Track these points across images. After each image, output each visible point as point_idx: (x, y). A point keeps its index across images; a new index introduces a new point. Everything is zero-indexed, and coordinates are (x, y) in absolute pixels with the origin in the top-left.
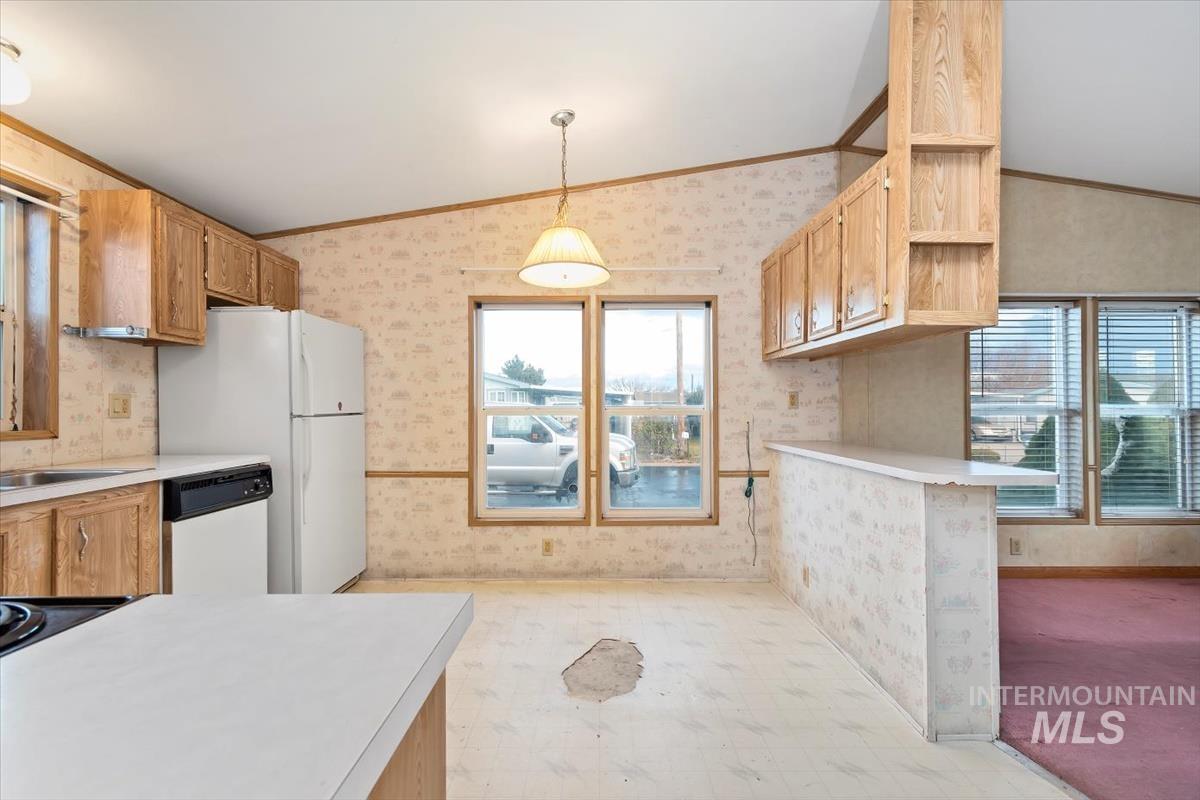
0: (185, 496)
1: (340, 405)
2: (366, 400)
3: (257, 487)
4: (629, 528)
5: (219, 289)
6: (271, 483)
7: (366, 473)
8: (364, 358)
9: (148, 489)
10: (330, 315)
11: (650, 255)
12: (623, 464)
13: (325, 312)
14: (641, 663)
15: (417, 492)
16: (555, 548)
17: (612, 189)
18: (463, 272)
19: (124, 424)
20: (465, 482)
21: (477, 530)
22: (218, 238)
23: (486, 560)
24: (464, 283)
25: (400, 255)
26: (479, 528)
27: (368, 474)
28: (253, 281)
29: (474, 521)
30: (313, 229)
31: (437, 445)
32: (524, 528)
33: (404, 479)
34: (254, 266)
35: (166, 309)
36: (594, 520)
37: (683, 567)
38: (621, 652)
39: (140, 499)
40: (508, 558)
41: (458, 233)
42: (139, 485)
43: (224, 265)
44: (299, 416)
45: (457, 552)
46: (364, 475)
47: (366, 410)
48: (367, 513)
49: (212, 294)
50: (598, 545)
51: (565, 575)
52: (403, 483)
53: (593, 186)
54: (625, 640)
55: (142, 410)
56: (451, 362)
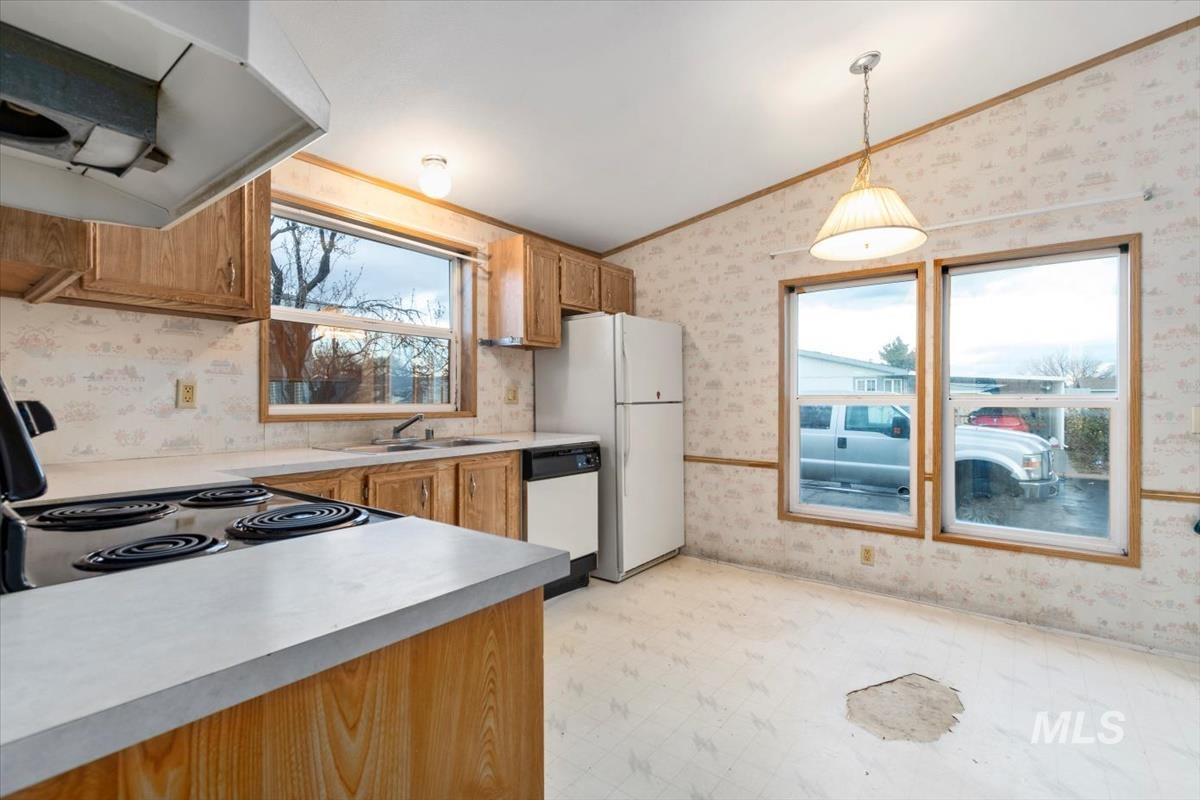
0: (535, 463)
1: (658, 394)
2: (684, 391)
3: (588, 461)
4: (980, 550)
5: (569, 302)
6: (600, 459)
7: (685, 457)
8: (683, 351)
9: (513, 455)
10: (656, 314)
11: (1019, 196)
12: (1028, 472)
13: (653, 312)
14: (957, 715)
15: (729, 479)
16: (877, 558)
17: (957, 124)
18: (773, 257)
19: (514, 408)
20: (774, 473)
21: (787, 524)
22: (568, 261)
23: (797, 557)
24: (774, 268)
25: (714, 250)
26: (790, 523)
27: (686, 458)
28: (596, 292)
29: (785, 514)
30: (644, 240)
31: (747, 435)
32: (840, 530)
33: (716, 465)
34: (596, 279)
35: (533, 322)
36: (929, 532)
37: (1070, 615)
38: (934, 695)
39: (507, 462)
40: (820, 560)
41: (769, 218)
42: (507, 452)
43: (573, 284)
44: (623, 404)
45: (766, 543)
46: (682, 458)
47: (684, 398)
48: (685, 494)
49: (565, 307)
50: (934, 564)
51: (890, 592)
52: (716, 468)
53: (931, 126)
54: (946, 682)
55: (525, 398)
56: (761, 350)
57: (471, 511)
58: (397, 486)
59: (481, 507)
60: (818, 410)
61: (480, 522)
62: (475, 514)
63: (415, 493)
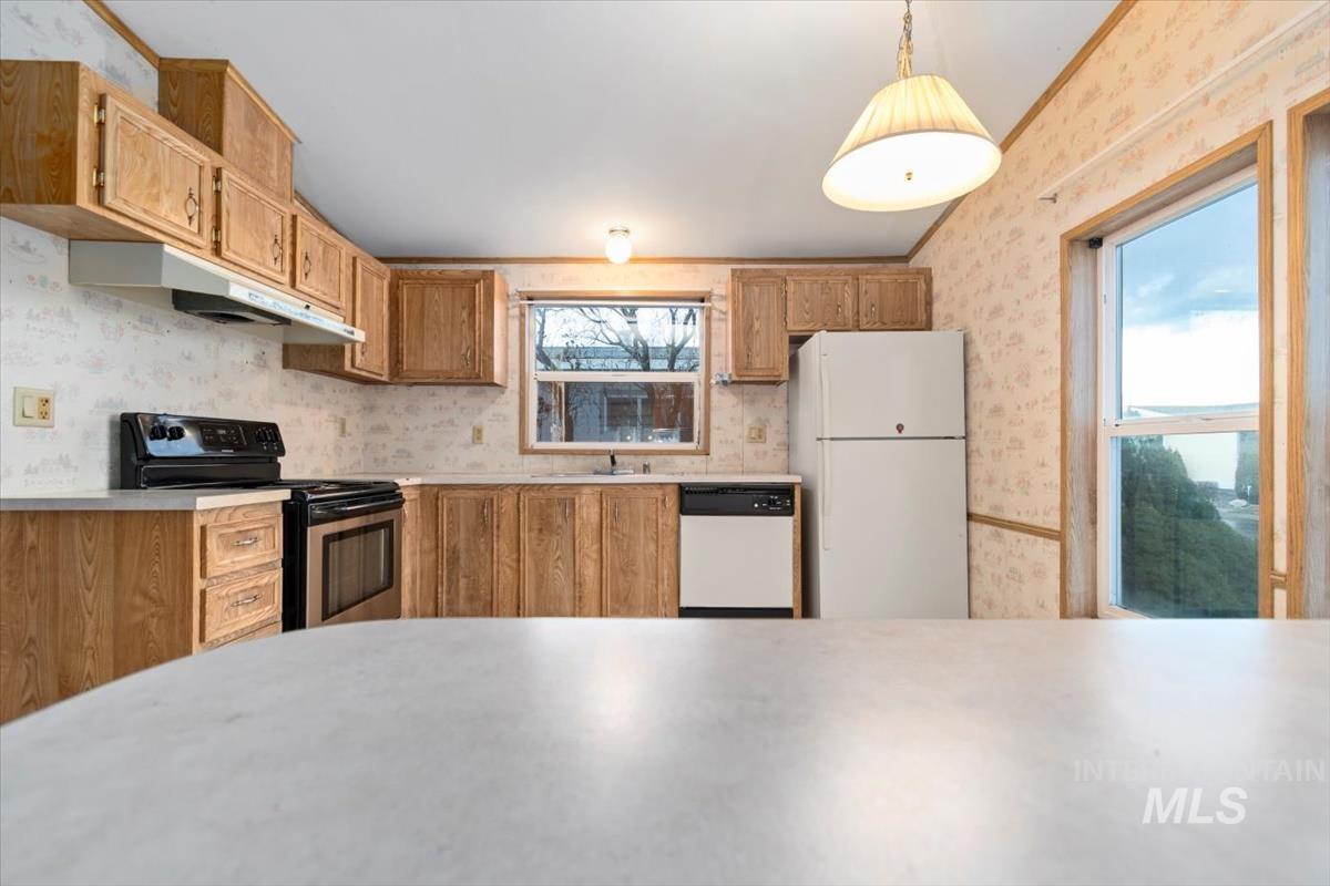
1: (899, 426)
3: (771, 503)
5: (796, 327)
6: (792, 503)
7: (968, 514)
9: (669, 488)
10: (948, 320)
15: (1011, 552)
19: (761, 447)
20: (1055, 546)
22: (797, 282)
24: (1056, 217)
27: (969, 516)
28: (848, 309)
30: (938, 225)
31: (1029, 484)
34: (849, 293)
35: (743, 356)
41: (1050, 140)
43: (807, 304)
44: (821, 440)
46: (965, 516)
47: (967, 432)
49: (793, 334)
55: (774, 437)
56: (1042, 352)
57: (615, 533)
58: (543, 502)
59: (626, 531)
60: (1136, 443)
61: (625, 544)
62: (620, 536)
63: (560, 509)
